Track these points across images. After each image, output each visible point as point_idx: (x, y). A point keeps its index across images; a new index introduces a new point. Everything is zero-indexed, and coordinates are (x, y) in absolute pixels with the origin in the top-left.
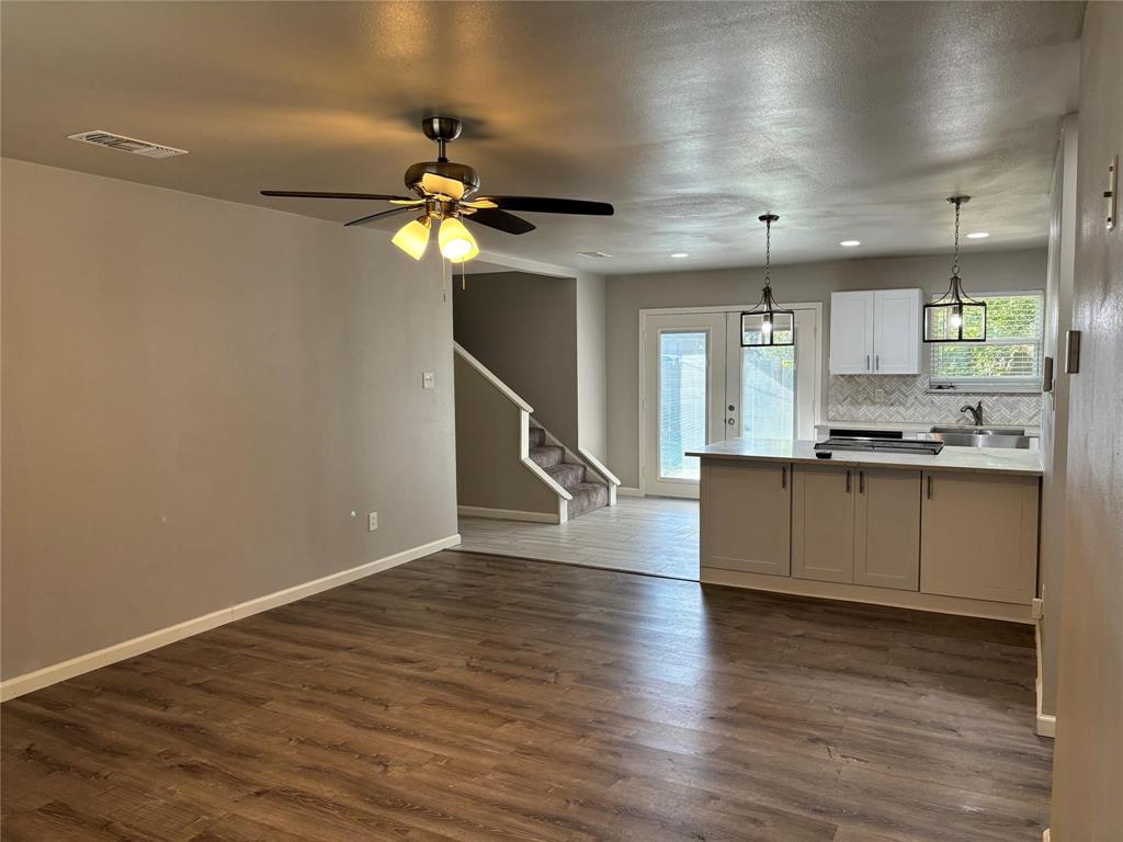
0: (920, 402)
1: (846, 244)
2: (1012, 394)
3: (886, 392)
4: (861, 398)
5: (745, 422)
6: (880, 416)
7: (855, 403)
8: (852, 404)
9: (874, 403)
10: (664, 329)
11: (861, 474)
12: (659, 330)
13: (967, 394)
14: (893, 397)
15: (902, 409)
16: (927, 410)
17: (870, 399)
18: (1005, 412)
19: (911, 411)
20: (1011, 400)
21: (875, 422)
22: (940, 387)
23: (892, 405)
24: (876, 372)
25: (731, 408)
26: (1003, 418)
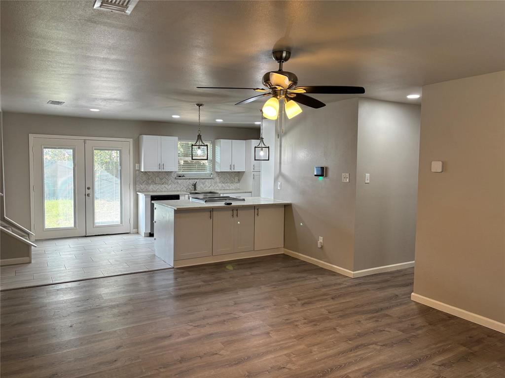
0: (173, 183)
1: (174, 116)
2: (204, 179)
3: (160, 179)
4: (150, 182)
5: (96, 195)
6: (158, 189)
7: (148, 184)
8: (146, 184)
9: (156, 184)
10: (46, 146)
11: (237, 210)
12: (43, 147)
13: (190, 179)
14: (163, 181)
15: (166, 186)
16: (176, 185)
17: (154, 182)
18: (202, 185)
19: (170, 186)
20: (203, 180)
21: (156, 192)
22: (180, 176)
23: (163, 184)
24: (163, 170)
25: (89, 188)
26: (201, 187)
